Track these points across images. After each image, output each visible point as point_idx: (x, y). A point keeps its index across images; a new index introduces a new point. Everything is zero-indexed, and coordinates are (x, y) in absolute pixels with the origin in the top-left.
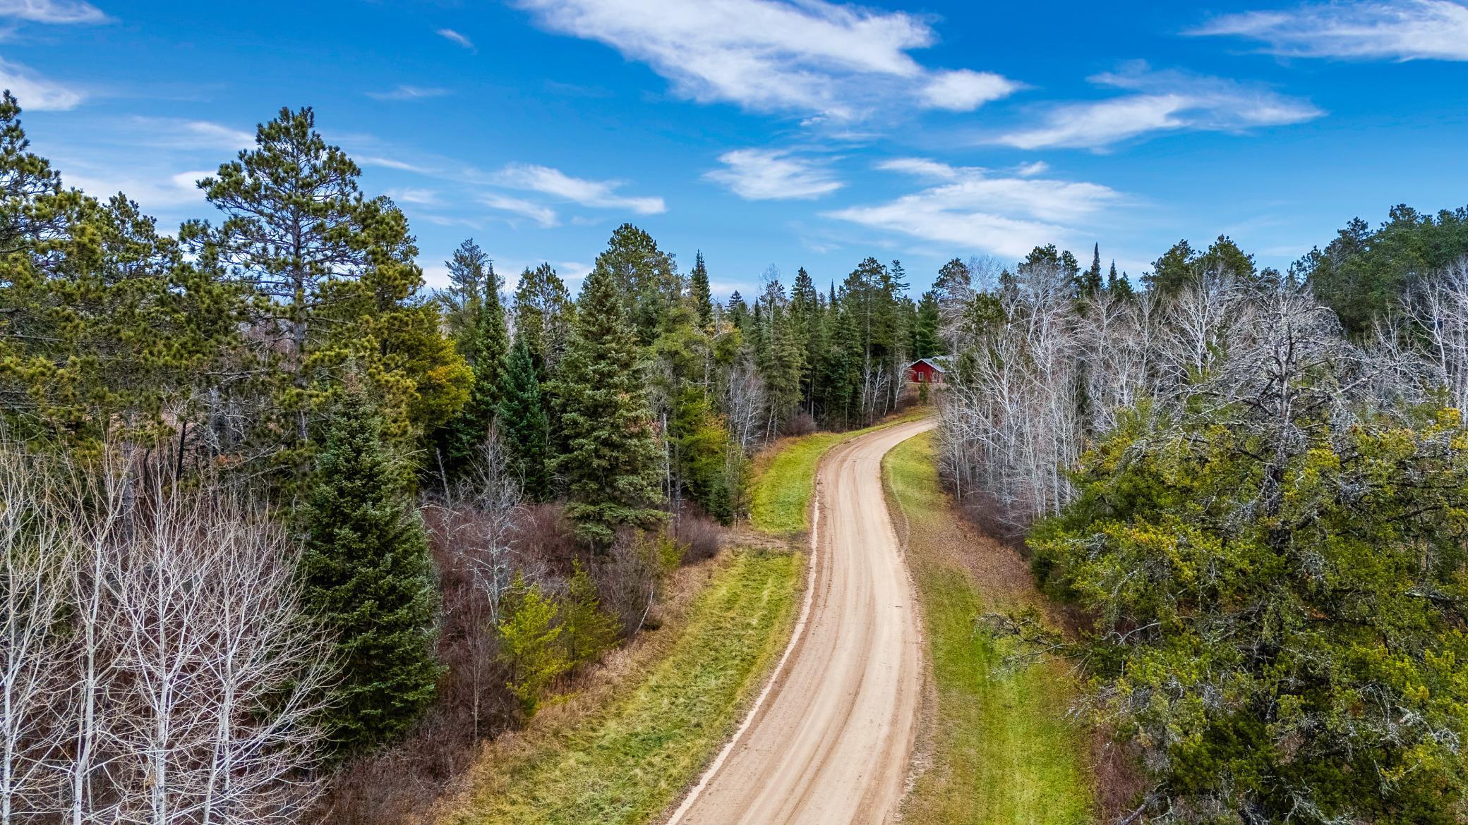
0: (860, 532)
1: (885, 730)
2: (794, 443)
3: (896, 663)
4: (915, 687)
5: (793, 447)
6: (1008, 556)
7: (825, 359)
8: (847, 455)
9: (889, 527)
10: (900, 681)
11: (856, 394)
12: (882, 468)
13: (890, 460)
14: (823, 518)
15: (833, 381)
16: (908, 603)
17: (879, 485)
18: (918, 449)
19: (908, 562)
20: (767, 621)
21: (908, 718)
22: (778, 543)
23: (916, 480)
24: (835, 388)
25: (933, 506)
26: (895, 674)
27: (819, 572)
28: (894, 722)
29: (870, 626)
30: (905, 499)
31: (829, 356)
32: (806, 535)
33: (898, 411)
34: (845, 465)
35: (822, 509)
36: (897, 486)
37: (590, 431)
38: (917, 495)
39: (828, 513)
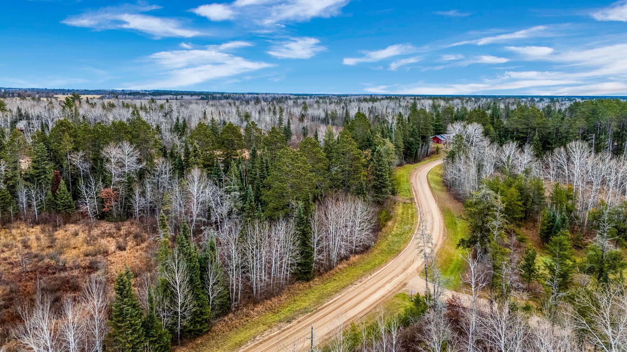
0: (426, 198)
1: (438, 234)
2: (400, 169)
3: (439, 225)
4: (442, 228)
5: (400, 170)
6: (460, 205)
7: (408, 142)
8: (417, 174)
9: (432, 197)
10: (440, 228)
11: (416, 152)
12: (427, 178)
13: (429, 176)
14: (416, 194)
15: (411, 149)
16: (439, 214)
17: (428, 185)
18: (436, 171)
19: (438, 206)
20: (412, 217)
21: (442, 233)
22: (408, 201)
23: (437, 182)
24: (411, 151)
25: (442, 191)
26: (439, 226)
27: (419, 207)
28: (440, 233)
29: (433, 218)
30: (435, 189)
31: (409, 141)
32: (413, 198)
33: (429, 156)
34: (417, 177)
35: (415, 192)
36: (433, 185)
37: (378, 180)
38: (438, 187)
39: (417, 193)
